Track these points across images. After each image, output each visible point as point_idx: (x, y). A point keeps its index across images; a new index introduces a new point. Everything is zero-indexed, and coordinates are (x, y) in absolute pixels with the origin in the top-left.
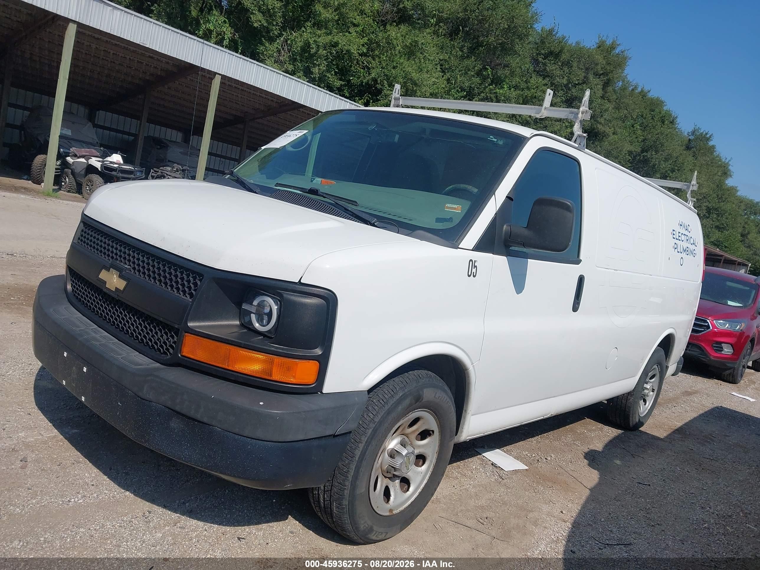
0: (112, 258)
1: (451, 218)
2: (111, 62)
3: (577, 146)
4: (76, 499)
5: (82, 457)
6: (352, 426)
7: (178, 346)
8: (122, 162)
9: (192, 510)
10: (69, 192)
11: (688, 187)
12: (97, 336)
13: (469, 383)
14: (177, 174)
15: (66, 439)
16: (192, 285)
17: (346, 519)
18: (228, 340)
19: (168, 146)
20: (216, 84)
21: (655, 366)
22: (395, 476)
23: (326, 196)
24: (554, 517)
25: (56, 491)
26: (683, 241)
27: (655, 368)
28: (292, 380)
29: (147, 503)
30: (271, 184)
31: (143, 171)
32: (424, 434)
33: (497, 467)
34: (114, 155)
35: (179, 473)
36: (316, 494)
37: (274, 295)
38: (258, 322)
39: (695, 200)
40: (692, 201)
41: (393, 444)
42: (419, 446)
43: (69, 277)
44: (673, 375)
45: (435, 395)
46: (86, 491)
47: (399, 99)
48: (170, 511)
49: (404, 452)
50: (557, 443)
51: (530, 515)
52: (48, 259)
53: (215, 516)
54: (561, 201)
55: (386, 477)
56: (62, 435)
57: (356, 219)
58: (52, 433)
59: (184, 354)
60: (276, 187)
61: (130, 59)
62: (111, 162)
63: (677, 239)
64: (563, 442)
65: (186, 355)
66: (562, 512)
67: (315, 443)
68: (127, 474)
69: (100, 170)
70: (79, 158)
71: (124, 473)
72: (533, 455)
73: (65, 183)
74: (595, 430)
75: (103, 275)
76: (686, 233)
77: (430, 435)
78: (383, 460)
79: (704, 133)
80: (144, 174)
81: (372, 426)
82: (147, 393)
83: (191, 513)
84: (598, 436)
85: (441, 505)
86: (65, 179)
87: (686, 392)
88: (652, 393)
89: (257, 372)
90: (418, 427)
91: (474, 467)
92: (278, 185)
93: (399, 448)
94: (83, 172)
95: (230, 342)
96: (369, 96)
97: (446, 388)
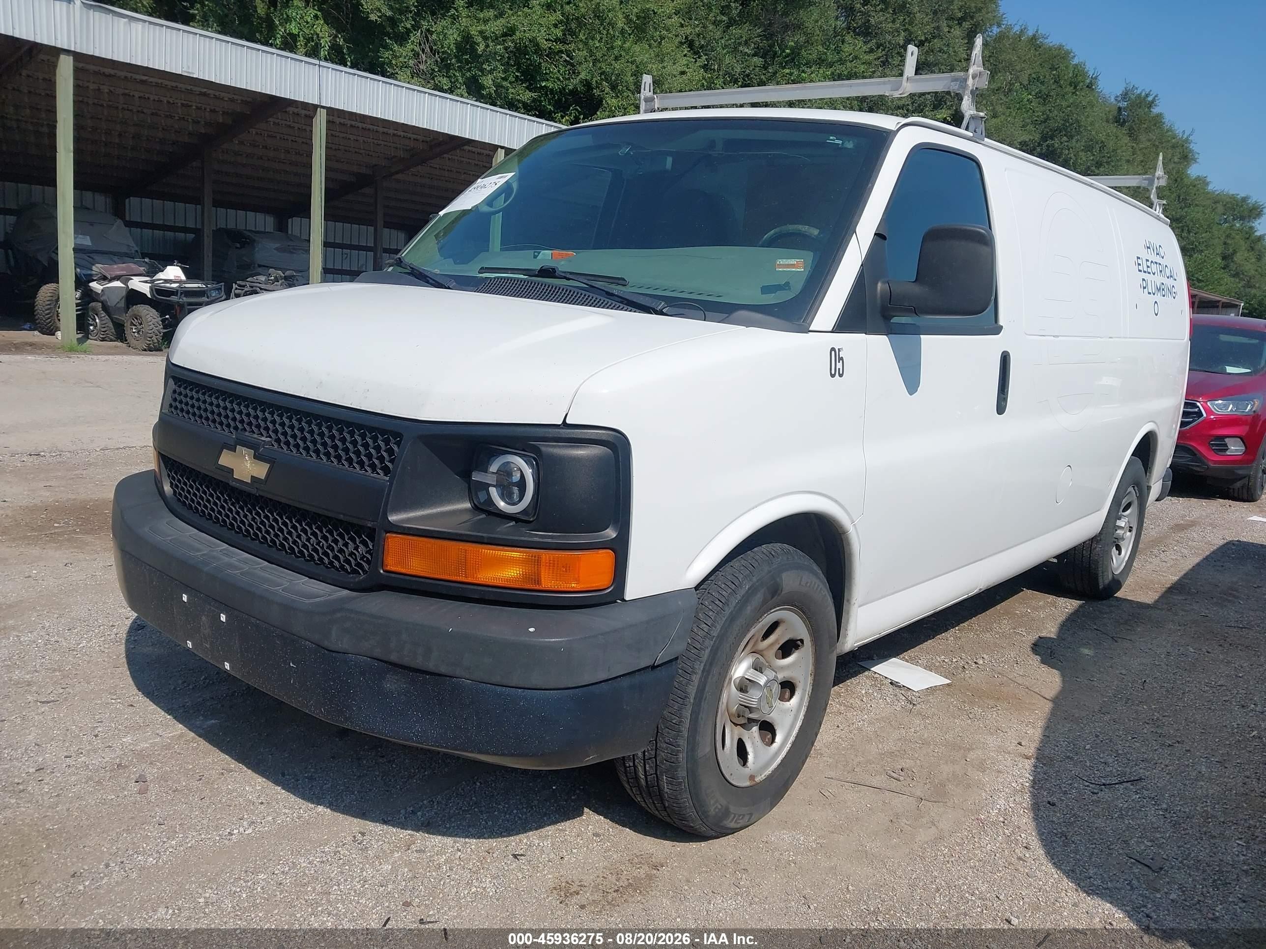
0: (236, 428)
1: (787, 284)
2: (138, 111)
3: (971, 135)
4: (241, 829)
5: (233, 761)
6: (679, 648)
7: (376, 557)
8: (183, 278)
9: (429, 822)
10: (103, 340)
11: (1151, 182)
12: (233, 561)
13: (850, 555)
14: (276, 285)
15: (200, 736)
16: (385, 454)
17: (686, 799)
18: (461, 535)
19: (254, 240)
20: (320, 125)
21: (1131, 489)
22: (751, 721)
23: (571, 277)
24: (1009, 753)
25: (204, 822)
26: (1154, 274)
27: (1129, 493)
28: (574, 586)
29: (356, 820)
30: (472, 270)
31: (221, 289)
32: (787, 648)
33: (900, 687)
34: (170, 269)
35: (394, 766)
36: (630, 767)
37: (524, 450)
38: (503, 499)
39: (1165, 202)
40: (1159, 204)
41: (741, 669)
42: (782, 668)
43: (165, 472)
44: (1157, 500)
45: (801, 581)
46: (253, 814)
47: (652, 99)
48: (394, 827)
49: (762, 680)
50: (988, 635)
51: (971, 756)
52: (98, 453)
53: (469, 826)
54: (969, 228)
55: (736, 725)
56: (193, 732)
57: (630, 308)
58: (176, 731)
59: (388, 568)
60: (481, 275)
61: (168, 102)
62: (166, 281)
63: (1145, 272)
64: (998, 633)
65: (393, 569)
66: (1020, 744)
67: (625, 682)
68: (311, 779)
69: (149, 296)
70: (111, 281)
71: (306, 777)
72: (954, 660)
73: (95, 327)
74: (1044, 607)
75: (226, 459)
76: (1158, 259)
77: (797, 647)
78: (730, 695)
79: (1143, 94)
80: (223, 293)
81: (709, 643)
82: (338, 640)
83: (429, 827)
84: (1050, 615)
85: (825, 758)
86: (94, 320)
87: (1177, 525)
88: (1128, 534)
89: (515, 580)
90: (778, 637)
91: (864, 692)
92: (483, 270)
93: (752, 675)
94: (122, 304)
95: (465, 538)
96: (577, 110)
97: (815, 567)
